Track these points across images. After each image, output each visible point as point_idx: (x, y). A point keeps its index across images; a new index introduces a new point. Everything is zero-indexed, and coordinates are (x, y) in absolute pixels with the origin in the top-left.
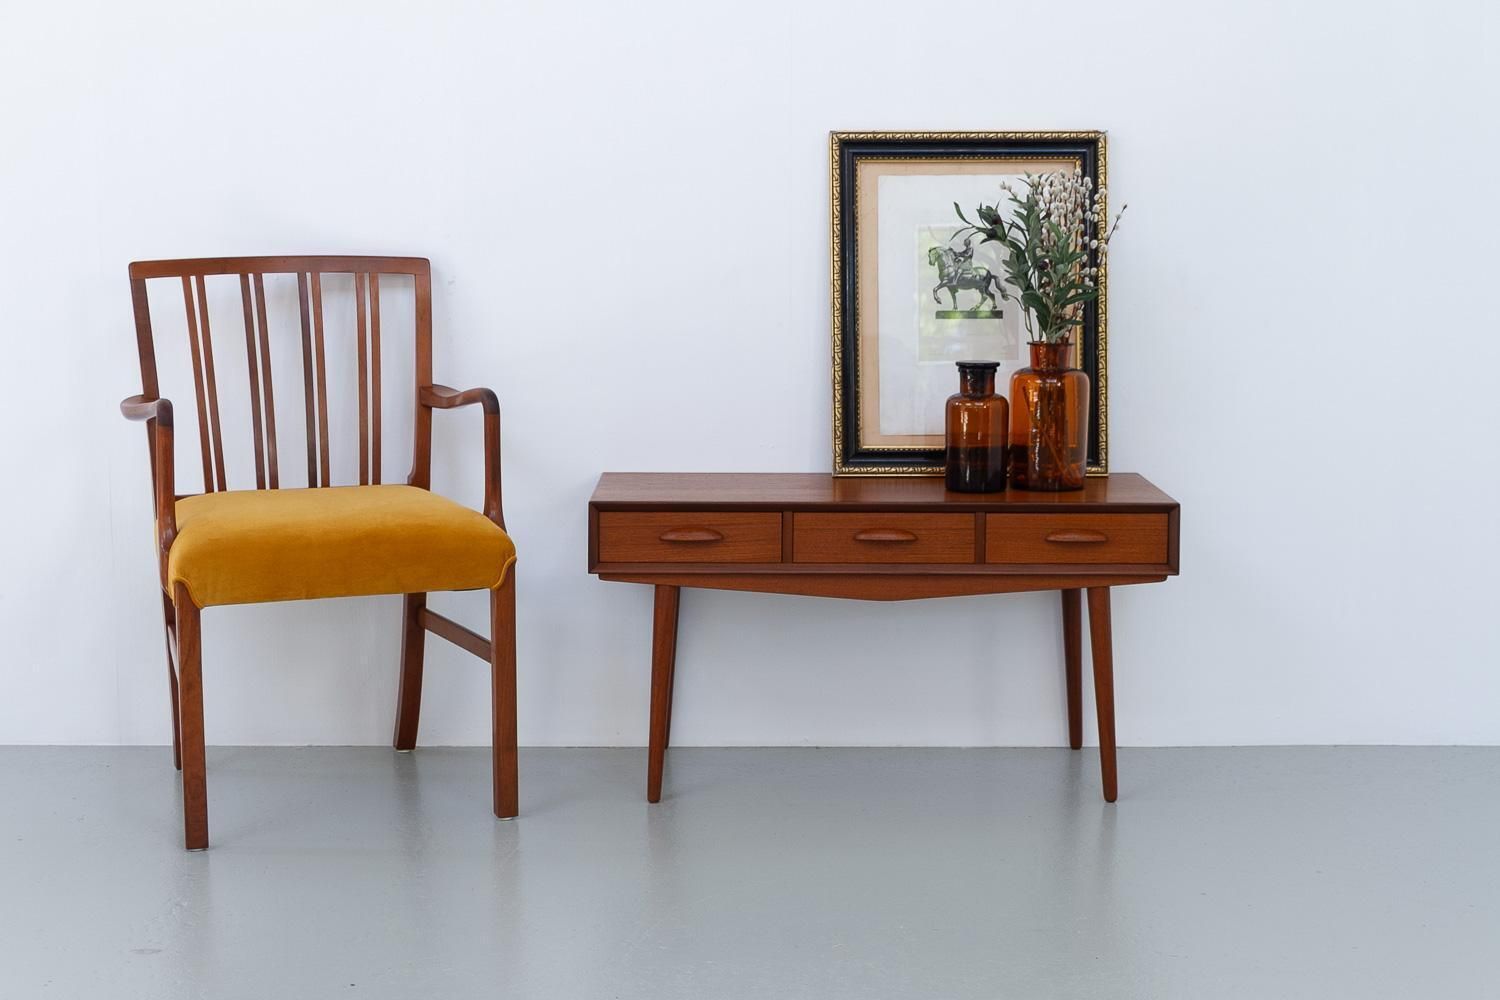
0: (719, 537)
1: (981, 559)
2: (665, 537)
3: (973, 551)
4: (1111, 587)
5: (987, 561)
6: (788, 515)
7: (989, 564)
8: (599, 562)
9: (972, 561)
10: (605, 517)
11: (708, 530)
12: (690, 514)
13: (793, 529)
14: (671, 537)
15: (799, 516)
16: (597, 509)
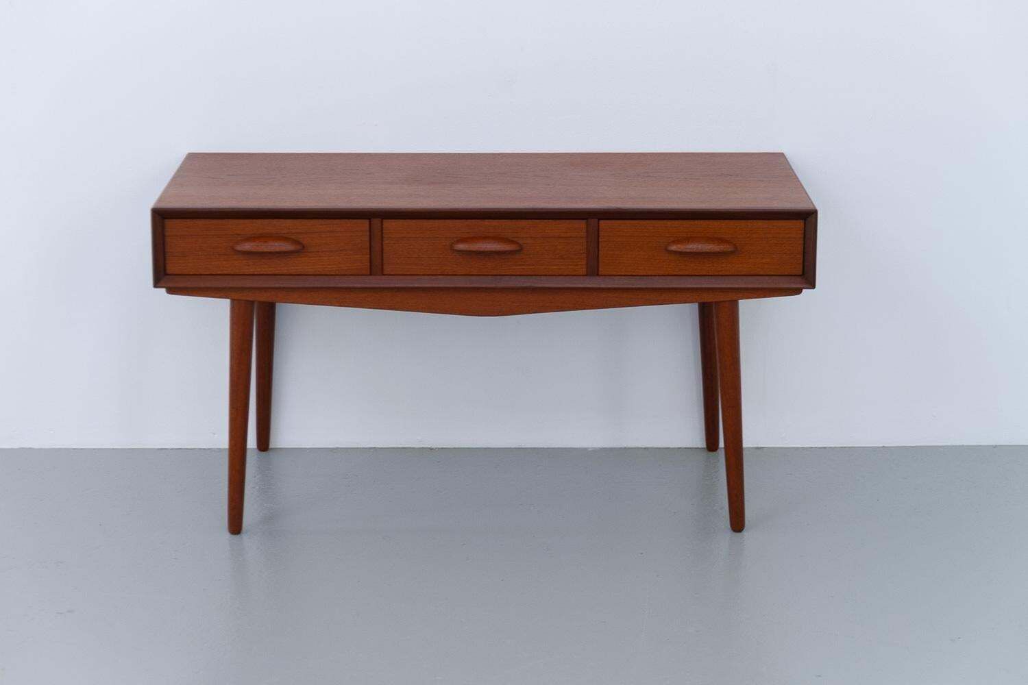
0: (299, 247)
1: (593, 271)
2: (239, 248)
3: (584, 262)
4: (740, 301)
5: (600, 273)
6: (376, 222)
7: (602, 275)
8: (166, 274)
9: (584, 271)
10: (172, 225)
11: (285, 239)
12: (266, 222)
13: (382, 237)
14: (247, 246)
15: (388, 224)
16: (162, 218)
